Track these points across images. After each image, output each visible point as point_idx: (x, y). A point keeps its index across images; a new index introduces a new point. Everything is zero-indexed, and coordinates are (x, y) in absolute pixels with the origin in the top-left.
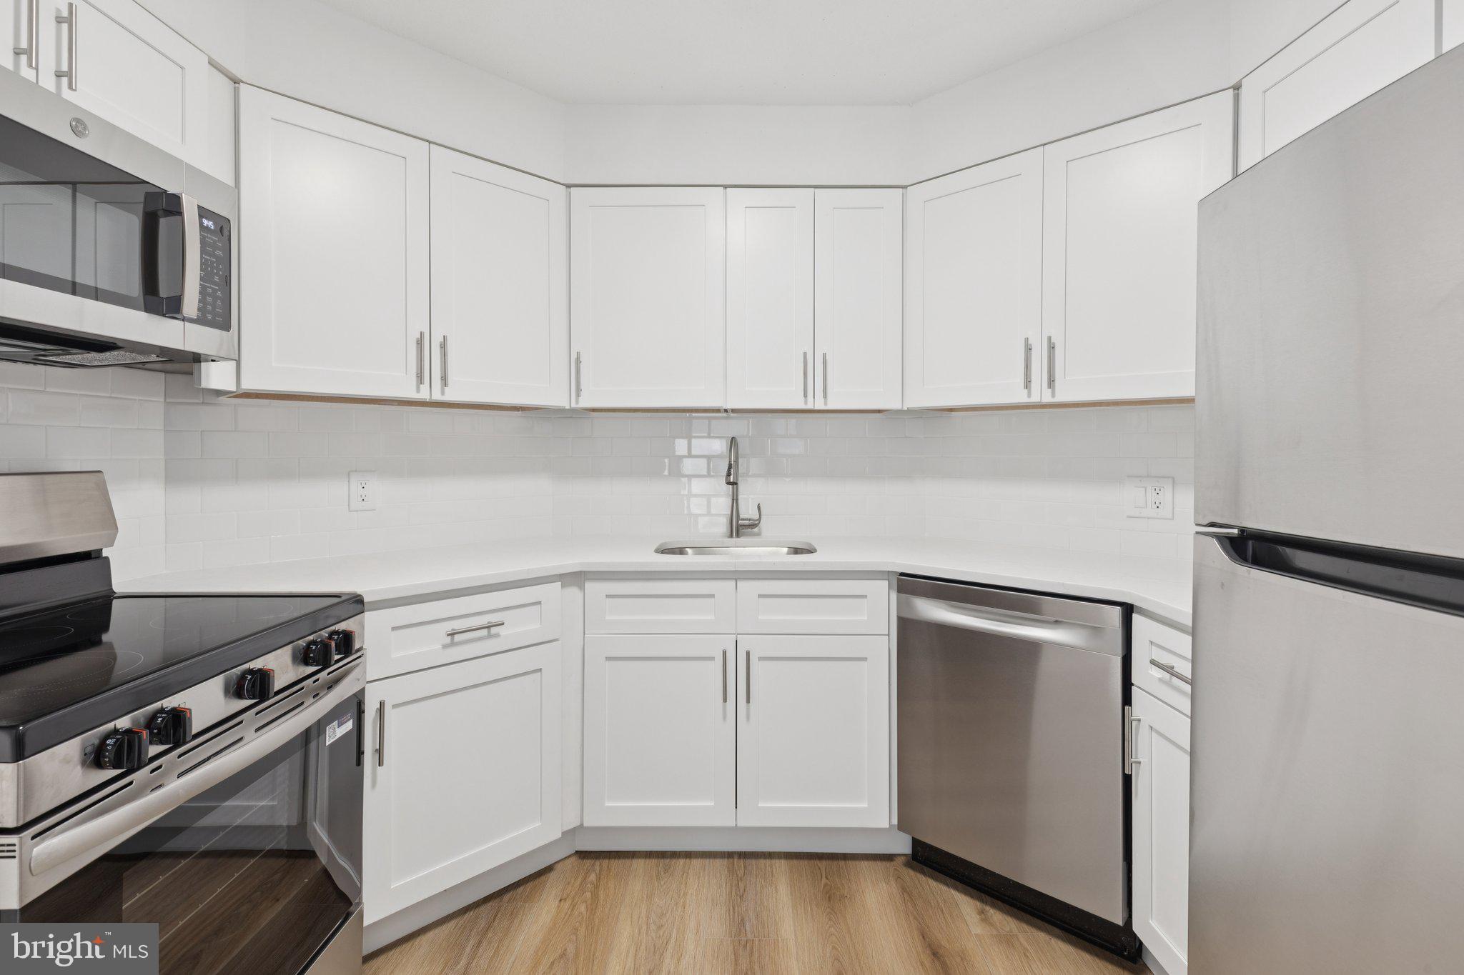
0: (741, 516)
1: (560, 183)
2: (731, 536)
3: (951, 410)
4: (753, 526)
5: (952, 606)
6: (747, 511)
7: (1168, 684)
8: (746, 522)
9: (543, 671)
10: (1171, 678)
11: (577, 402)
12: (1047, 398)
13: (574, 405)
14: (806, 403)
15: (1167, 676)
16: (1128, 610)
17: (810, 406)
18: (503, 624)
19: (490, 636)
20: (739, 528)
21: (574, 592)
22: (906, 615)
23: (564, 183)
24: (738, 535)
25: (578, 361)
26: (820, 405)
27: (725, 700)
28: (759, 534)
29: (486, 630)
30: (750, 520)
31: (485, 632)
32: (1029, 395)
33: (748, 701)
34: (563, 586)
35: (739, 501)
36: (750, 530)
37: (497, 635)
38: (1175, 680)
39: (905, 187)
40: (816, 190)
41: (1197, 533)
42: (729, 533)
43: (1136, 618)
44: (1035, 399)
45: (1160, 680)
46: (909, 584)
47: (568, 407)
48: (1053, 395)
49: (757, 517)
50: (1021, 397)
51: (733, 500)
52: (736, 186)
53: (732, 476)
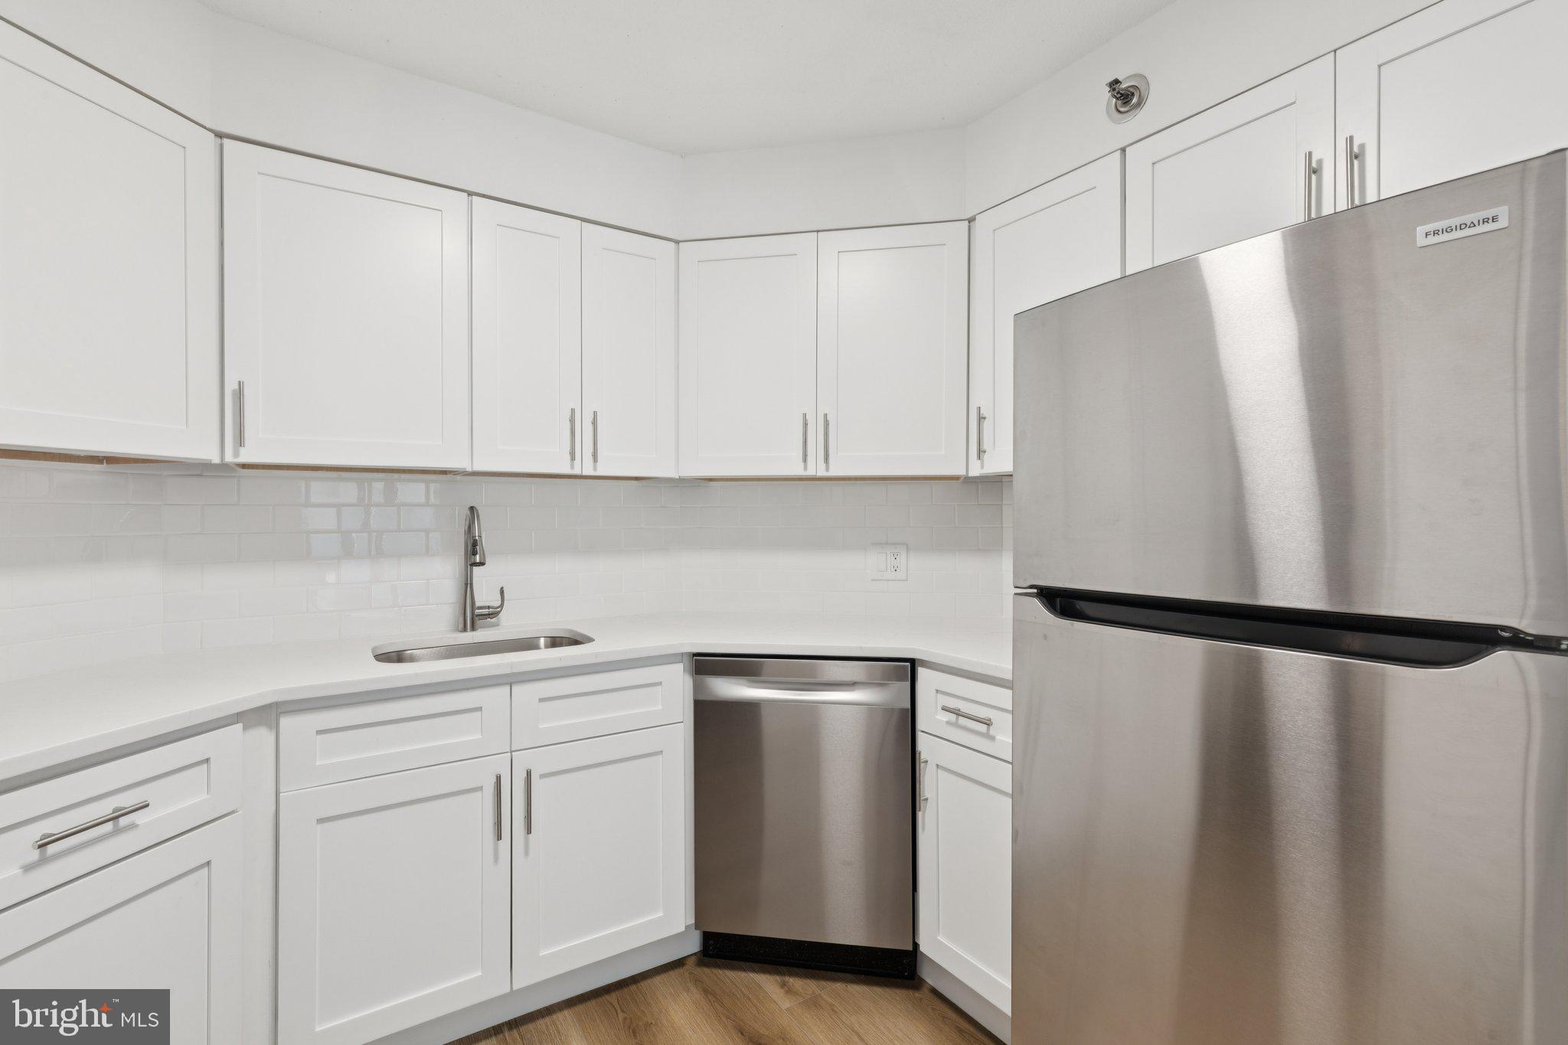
0: (478, 604)
1: (205, 128)
2: (465, 629)
3: (711, 480)
4: (493, 614)
5: (754, 681)
6: (485, 596)
7: (956, 725)
8: (486, 611)
9: (213, 864)
10: (957, 719)
11: (236, 454)
12: (822, 472)
13: (229, 458)
14: (572, 467)
15: (953, 717)
16: (913, 662)
17: (577, 471)
18: (147, 806)
19: (117, 831)
20: (472, 616)
21: (263, 736)
22: (701, 698)
23: (211, 127)
24: (473, 628)
25: (239, 394)
26: (588, 471)
27: (499, 837)
28: (497, 625)
29: (110, 824)
30: (489, 607)
31: (109, 826)
32: (805, 468)
33: (529, 831)
34: (245, 729)
35: (474, 585)
36: (489, 619)
37: (133, 826)
38: (962, 721)
39: (677, 242)
40: (584, 223)
41: (1016, 594)
42: (461, 626)
43: (921, 672)
44: (811, 472)
45: (948, 723)
46: (705, 664)
47: (216, 460)
48: (827, 469)
49: (499, 603)
50: (798, 470)
51: (466, 584)
52: (484, 196)
53: (478, 556)
